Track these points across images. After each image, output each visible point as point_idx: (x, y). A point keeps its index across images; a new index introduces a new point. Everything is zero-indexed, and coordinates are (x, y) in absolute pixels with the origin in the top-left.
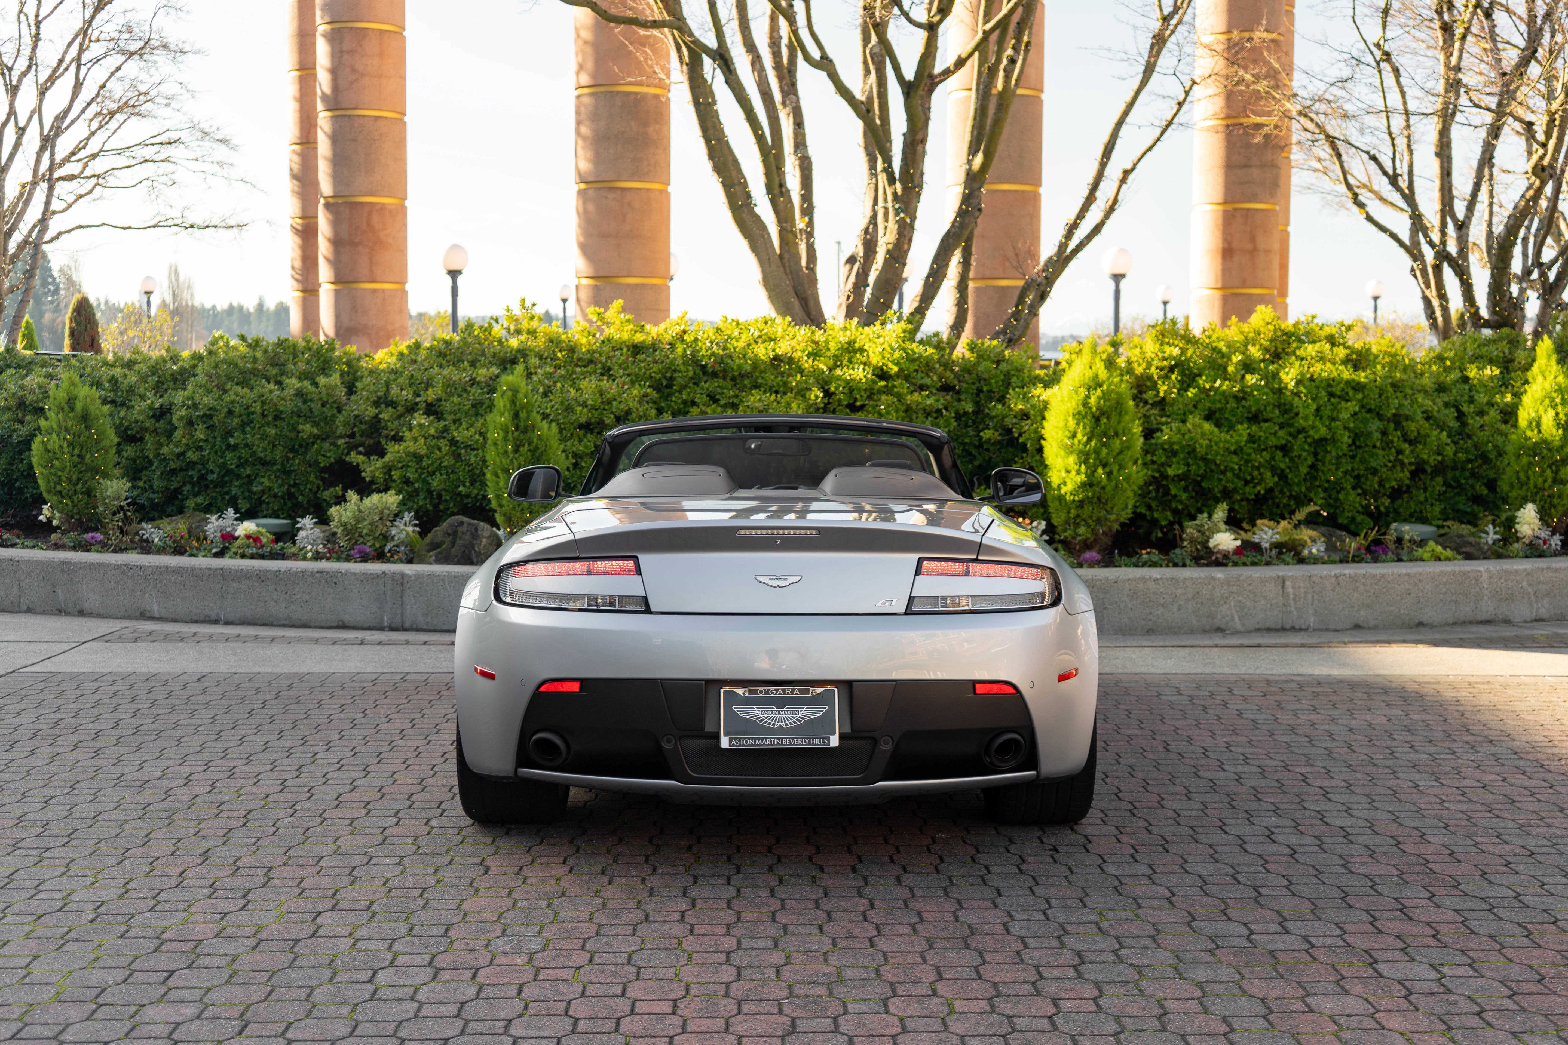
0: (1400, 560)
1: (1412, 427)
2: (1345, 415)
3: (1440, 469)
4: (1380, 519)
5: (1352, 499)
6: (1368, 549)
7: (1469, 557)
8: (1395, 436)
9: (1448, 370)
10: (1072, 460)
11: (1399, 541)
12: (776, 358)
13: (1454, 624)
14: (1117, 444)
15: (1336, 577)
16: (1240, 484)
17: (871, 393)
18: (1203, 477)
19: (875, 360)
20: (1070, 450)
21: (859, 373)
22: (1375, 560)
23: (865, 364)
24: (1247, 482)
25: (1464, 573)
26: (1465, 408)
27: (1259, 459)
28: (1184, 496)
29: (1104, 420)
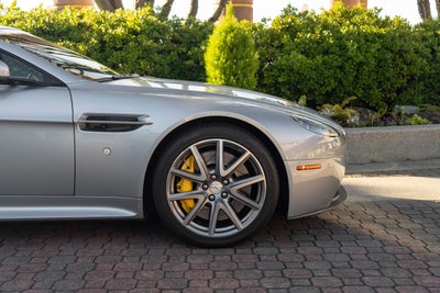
0: (398, 124)
1: (408, 57)
2: (373, 50)
3: (422, 78)
4: (390, 103)
5: (376, 93)
6: (382, 119)
7: (436, 122)
8: (399, 61)
9: (427, 31)
10: (217, 72)
11: (399, 114)
12: (79, 24)
13: (426, 159)
14: (242, 63)
15: (361, 135)
16: (317, 86)
17: (125, 41)
18: (298, 83)
19: (130, 24)
20: (216, 67)
21: (120, 31)
22: (385, 125)
23: (125, 27)
24: (321, 86)
25: (433, 132)
26: (436, 48)
27: (327, 73)
28: (289, 93)
29: (235, 50)
